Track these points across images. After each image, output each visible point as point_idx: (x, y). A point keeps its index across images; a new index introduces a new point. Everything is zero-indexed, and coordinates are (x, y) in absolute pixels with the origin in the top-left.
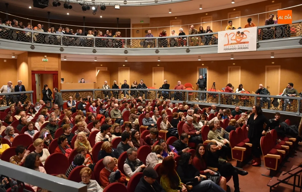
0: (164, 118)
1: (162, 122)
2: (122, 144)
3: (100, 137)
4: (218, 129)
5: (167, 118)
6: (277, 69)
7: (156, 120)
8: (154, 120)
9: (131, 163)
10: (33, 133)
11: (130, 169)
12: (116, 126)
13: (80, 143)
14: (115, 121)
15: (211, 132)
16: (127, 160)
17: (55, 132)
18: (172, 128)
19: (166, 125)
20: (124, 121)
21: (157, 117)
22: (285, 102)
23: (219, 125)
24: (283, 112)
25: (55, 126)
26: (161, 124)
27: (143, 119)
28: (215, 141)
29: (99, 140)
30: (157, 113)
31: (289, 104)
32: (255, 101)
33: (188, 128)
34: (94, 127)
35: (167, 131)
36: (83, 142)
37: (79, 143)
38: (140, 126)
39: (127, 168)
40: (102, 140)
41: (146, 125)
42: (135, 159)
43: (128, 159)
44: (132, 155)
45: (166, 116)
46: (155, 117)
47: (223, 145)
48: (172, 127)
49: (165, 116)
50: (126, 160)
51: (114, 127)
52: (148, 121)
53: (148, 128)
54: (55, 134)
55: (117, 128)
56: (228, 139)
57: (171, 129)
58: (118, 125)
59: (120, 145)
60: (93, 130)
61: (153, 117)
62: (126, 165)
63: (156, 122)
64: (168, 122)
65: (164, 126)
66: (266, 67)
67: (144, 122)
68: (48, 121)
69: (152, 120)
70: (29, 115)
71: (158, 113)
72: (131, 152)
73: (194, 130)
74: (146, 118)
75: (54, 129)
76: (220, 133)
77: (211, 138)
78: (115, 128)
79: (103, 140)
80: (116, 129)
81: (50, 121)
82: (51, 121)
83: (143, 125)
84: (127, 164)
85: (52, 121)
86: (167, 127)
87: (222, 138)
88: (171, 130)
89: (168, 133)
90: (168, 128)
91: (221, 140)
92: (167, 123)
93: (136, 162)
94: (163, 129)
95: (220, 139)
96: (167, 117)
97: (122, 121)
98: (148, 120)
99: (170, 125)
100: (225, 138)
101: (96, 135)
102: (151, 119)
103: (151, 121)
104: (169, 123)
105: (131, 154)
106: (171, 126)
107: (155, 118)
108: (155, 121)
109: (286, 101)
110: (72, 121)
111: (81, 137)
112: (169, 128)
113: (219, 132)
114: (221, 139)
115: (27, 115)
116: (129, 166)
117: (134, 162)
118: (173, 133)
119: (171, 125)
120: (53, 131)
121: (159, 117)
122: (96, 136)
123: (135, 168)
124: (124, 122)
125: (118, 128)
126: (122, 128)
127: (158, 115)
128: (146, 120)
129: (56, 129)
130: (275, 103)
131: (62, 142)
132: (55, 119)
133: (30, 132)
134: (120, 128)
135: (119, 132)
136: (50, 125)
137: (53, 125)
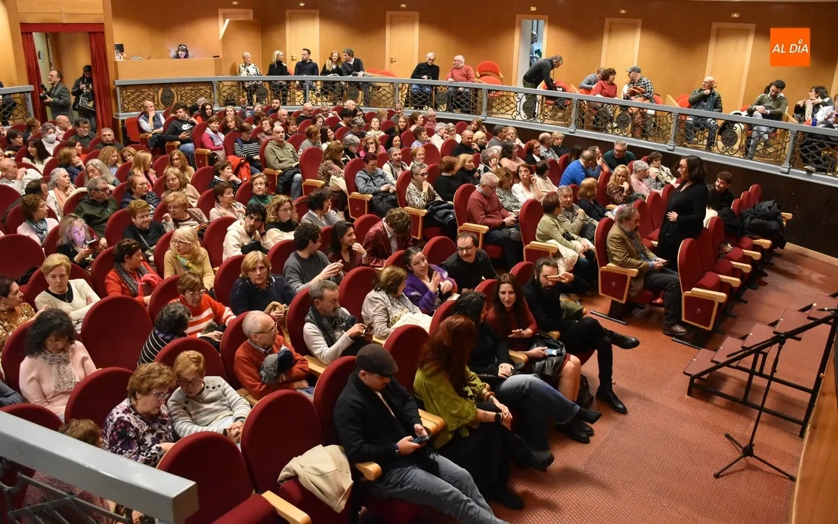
0: (417, 174)
1: (411, 186)
2: (298, 257)
3: (239, 236)
4: (567, 210)
5: (423, 175)
6: (745, 33)
7: (395, 176)
8: (390, 176)
9: (325, 322)
10: (43, 230)
11: (322, 338)
13: (178, 257)
15: (546, 218)
16: (313, 312)
17: (106, 220)
18: (439, 203)
19: (422, 195)
21: (398, 167)
22: (754, 134)
23: (569, 199)
24: (745, 160)
25: (105, 204)
26: (408, 190)
27: (358, 174)
28: (555, 246)
29: (234, 243)
30: (396, 155)
31: (765, 142)
32: (673, 126)
33: (483, 205)
35: (425, 211)
36: (185, 255)
37: (176, 258)
38: (350, 194)
39: (313, 337)
40: (243, 243)
41: (367, 192)
42: (335, 309)
43: (315, 311)
44: (324, 302)
45: (421, 168)
46: (391, 166)
47: (577, 255)
48: (439, 198)
49: (419, 168)
50: (310, 312)
51: (274, 206)
52: (372, 180)
53: (371, 199)
55: (282, 208)
56: (591, 240)
57: (435, 206)
59: (291, 261)
61: (386, 167)
62: (309, 328)
63: (395, 182)
64: (426, 186)
65: (416, 197)
66: (715, 25)
67: (361, 184)
68: (83, 187)
69: (383, 176)
72: (320, 293)
73: (499, 210)
74: (365, 171)
75: (102, 211)
76: (572, 222)
77: (546, 237)
78: (277, 210)
79: (246, 244)
80: (281, 213)
81: (90, 189)
82: (93, 189)
83: (357, 191)
84: (313, 325)
85: (97, 190)
86: (424, 200)
87: (575, 236)
88: (434, 208)
89: (426, 218)
90: (428, 201)
91: (572, 241)
92: (425, 190)
93: (337, 317)
94: (414, 206)
95: (570, 238)
96: (424, 171)
97: (298, 176)
98: (373, 176)
99: (434, 194)
100: (582, 237)
102: (380, 171)
103: (379, 179)
104: (429, 188)
105: (321, 298)
106: (437, 194)
107: (392, 170)
108: (391, 179)
109: (758, 131)
112: (430, 202)
113: (568, 217)
114: (574, 239)
116: (317, 330)
117: (333, 318)
118: (439, 218)
119: (435, 192)
120: (101, 218)
121: (403, 169)
123: (334, 336)
124: (304, 181)
125: (286, 210)
127: (398, 160)
128: (367, 177)
129: (110, 213)
130: (728, 134)
131: (127, 258)
132: (104, 183)
133: (35, 227)
134: (291, 208)
135: (288, 219)
136: (89, 202)
137: (99, 200)
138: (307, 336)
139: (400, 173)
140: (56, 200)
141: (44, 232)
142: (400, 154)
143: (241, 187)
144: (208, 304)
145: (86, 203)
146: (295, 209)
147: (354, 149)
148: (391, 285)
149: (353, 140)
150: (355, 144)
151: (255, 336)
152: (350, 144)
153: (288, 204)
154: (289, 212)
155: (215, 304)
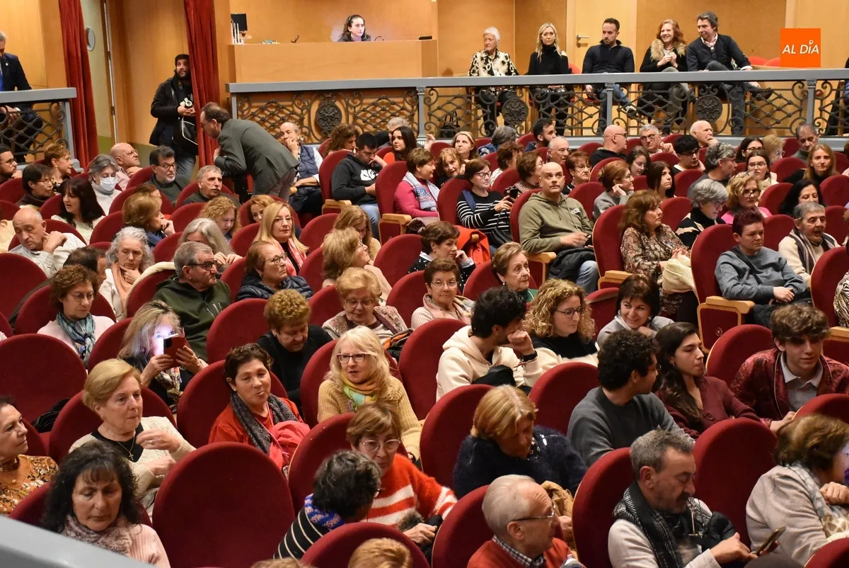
2: (602, 400)
3: (466, 359)
7: (807, 263)
8: (795, 265)
9: (659, 523)
10: (86, 336)
11: (651, 557)
12: (559, 299)
13: (347, 390)
14: (549, 265)
16: (633, 498)
17: (208, 325)
20: (602, 268)
21: (815, 244)
25: (208, 294)
26: (840, 288)
27: (722, 259)
29: (457, 374)
30: (813, 220)
34: (425, 299)
36: (364, 387)
37: (342, 394)
38: (703, 300)
39: (630, 552)
40: (475, 375)
41: (740, 296)
42: (684, 497)
43: (637, 494)
44: (663, 474)
46: (797, 243)
50: (627, 498)
51: (547, 301)
52: (753, 272)
53: (752, 310)
54: (205, 334)
55: (564, 307)
58: (571, 294)
59: (587, 407)
60: (423, 316)
61: (788, 245)
62: (623, 532)
63: (807, 277)
67: (727, 277)
68: (167, 260)
69: (778, 266)
70: (62, 228)
71: (819, 223)
72: (658, 455)
74: (737, 252)
75: (202, 306)
78: (552, 311)
79: (481, 375)
80: (560, 317)
81: (180, 263)
82: (187, 264)
83: (719, 293)
84: (633, 526)
85: (192, 264)
93: (687, 514)
97: (590, 265)
98: (753, 265)
101: (444, 346)
102: (771, 256)
103: (770, 271)
105: (658, 464)
107: (800, 251)
108: (796, 271)
110: (301, 263)
111: (360, 361)
115: (52, 227)
116: (640, 537)
117: (677, 516)
120: (197, 321)
121: (826, 248)
122: (443, 351)
123: (679, 556)
124: (603, 275)
125: (571, 311)
126: (592, 305)
127: (818, 231)
128: (743, 265)
129: (217, 310)
132: (207, 252)
133: (70, 330)
134: (581, 310)
135: (572, 330)
136: (177, 287)
137: (195, 286)
138: (617, 547)
139: (817, 256)
140: (114, 288)
141: (88, 340)
142: (822, 219)
143: (475, 272)
144: (407, 476)
145: (172, 289)
146: (588, 311)
147: (711, 211)
148: (816, 446)
149: (713, 192)
150: (716, 200)
151: (516, 527)
152: (707, 200)
153: (575, 299)
154: (577, 316)
155: (420, 479)
